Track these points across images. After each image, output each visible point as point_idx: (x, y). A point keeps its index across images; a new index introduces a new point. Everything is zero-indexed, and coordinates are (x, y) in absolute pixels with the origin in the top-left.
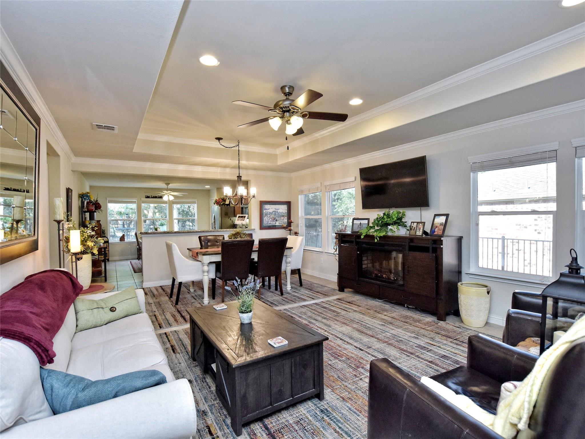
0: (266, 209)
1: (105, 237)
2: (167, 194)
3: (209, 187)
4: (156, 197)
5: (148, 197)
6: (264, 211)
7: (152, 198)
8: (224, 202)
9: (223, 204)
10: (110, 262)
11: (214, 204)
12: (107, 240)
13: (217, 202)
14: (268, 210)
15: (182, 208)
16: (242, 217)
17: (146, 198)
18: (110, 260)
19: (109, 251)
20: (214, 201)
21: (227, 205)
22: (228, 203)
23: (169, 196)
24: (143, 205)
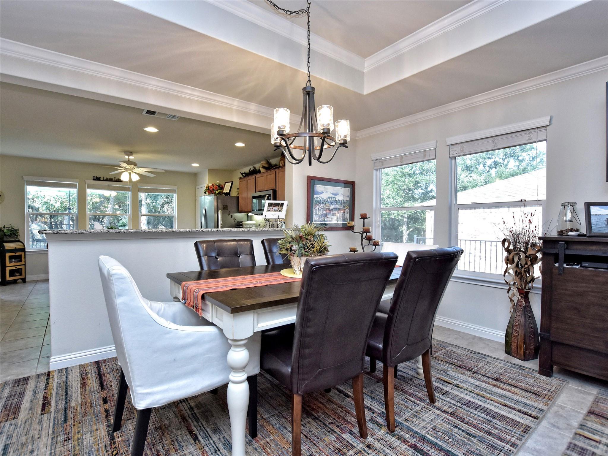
0: (318, 193)
1: (19, 241)
2: (126, 170)
3: (198, 165)
4: (110, 180)
5: (97, 179)
6: (315, 196)
7: (104, 180)
8: (222, 191)
9: (219, 193)
10: (27, 284)
11: (205, 193)
12: (22, 247)
13: (210, 191)
14: (321, 195)
15: (154, 204)
16: (276, 205)
17: (94, 180)
18: (27, 280)
19: (25, 265)
20: (204, 189)
21: (227, 194)
22: (228, 191)
23: (132, 174)
24: (89, 191)
